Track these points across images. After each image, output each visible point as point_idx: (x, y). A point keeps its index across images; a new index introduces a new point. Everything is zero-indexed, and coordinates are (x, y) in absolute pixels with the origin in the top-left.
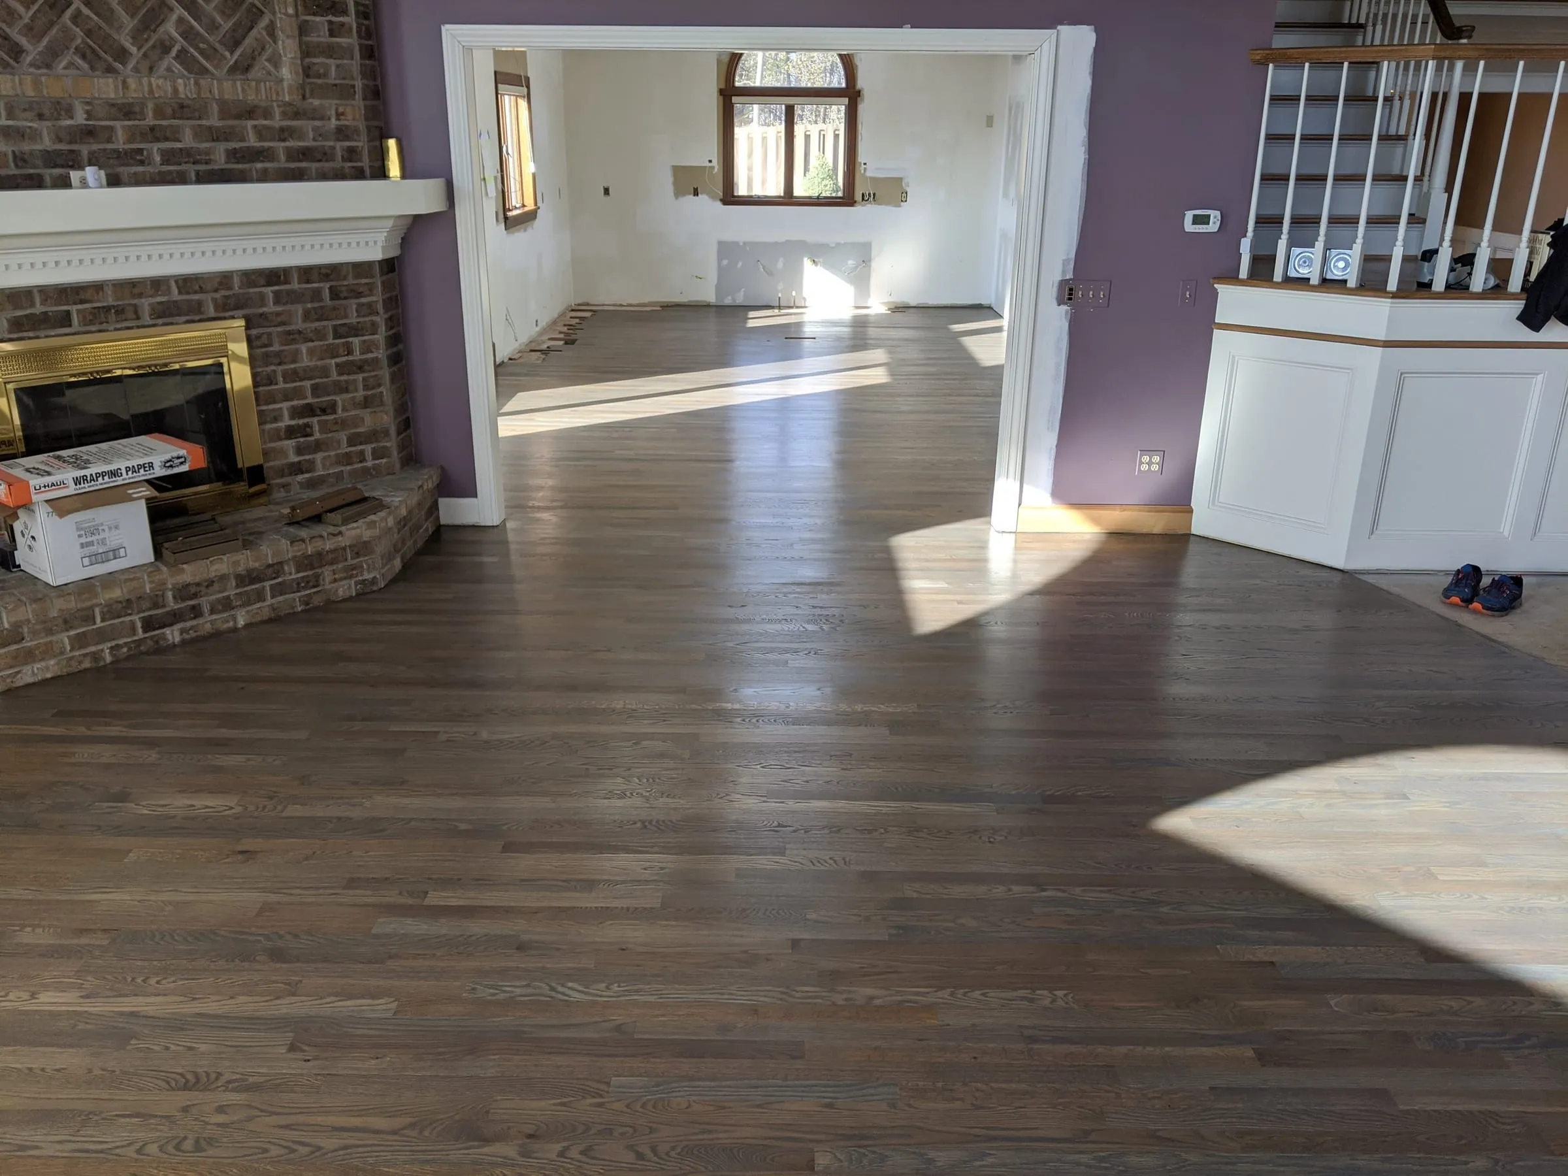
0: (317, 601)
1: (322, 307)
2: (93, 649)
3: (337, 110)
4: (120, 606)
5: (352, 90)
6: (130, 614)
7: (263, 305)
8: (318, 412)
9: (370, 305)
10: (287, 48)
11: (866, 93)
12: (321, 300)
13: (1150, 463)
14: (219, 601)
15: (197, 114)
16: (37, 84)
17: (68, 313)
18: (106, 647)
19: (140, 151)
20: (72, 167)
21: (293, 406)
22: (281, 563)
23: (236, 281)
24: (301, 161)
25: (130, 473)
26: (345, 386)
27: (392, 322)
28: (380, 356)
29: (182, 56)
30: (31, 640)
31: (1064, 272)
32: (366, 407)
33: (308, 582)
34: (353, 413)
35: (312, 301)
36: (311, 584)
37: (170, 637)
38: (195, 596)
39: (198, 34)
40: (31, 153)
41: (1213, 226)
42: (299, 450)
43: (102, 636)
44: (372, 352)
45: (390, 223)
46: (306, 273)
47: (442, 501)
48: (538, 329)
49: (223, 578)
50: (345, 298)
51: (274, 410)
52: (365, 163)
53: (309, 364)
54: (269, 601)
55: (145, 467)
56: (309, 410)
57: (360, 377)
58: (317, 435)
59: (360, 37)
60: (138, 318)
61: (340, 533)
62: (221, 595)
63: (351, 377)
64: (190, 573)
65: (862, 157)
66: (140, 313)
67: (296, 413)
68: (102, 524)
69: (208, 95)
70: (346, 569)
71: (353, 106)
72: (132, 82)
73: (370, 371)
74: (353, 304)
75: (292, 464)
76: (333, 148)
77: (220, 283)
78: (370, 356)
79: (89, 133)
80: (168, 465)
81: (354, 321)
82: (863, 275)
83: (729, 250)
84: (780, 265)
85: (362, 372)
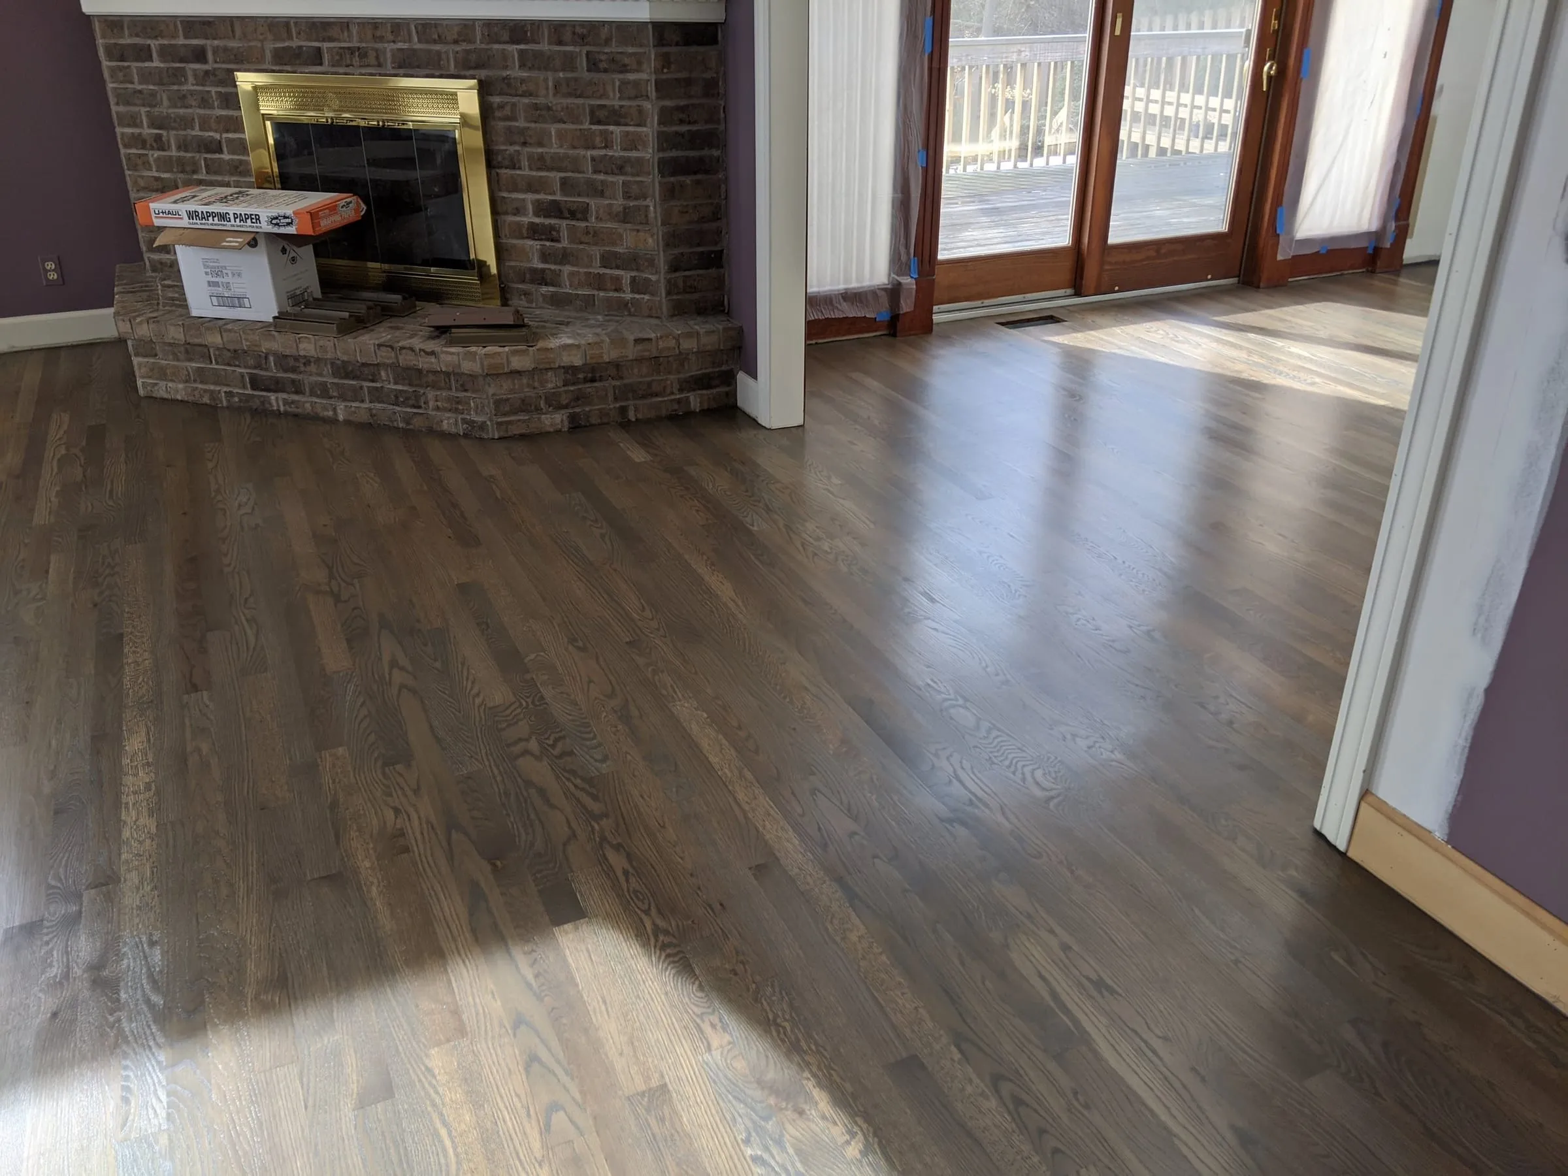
0: (417, 423)
1: (576, 79)
2: (213, 387)
4: (229, 354)
6: (237, 366)
7: (507, 67)
8: (567, 214)
9: (636, 83)
12: (573, 69)
17: (320, 50)
18: (222, 390)
21: (538, 201)
25: (238, 220)
26: (600, 188)
28: (648, 157)
30: (163, 359)
32: (625, 221)
33: (407, 399)
34: (609, 225)
35: (563, 70)
36: (411, 402)
37: (276, 403)
42: (545, 257)
43: (218, 378)
44: (636, 149)
46: (560, 30)
47: (741, 378)
50: (606, 71)
51: (514, 200)
53: (558, 151)
54: (366, 404)
55: (252, 219)
56: (554, 210)
57: (620, 179)
62: (318, 379)
63: (610, 178)
67: (543, 209)
70: (449, 399)
73: (633, 175)
74: (615, 80)
75: (534, 271)
77: (459, 34)
78: (634, 154)
80: (274, 222)
81: (617, 103)
85: (622, 174)
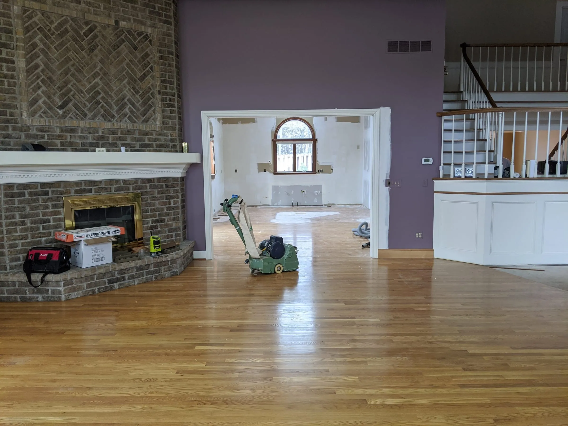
0: (159, 277)
1: (163, 190)
2: (93, 288)
3: (171, 133)
4: (102, 275)
5: (175, 128)
6: (105, 278)
7: (146, 189)
8: (160, 222)
9: (177, 190)
10: (159, 116)
11: (318, 140)
12: (163, 188)
13: (419, 235)
14: (130, 275)
15: (132, 134)
16: (90, 124)
17: (91, 189)
18: (96, 288)
19: (116, 143)
20: (97, 147)
21: (153, 220)
22: (149, 264)
23: (139, 181)
24: (160, 148)
26: (168, 214)
27: (183, 196)
28: (179, 205)
29: (129, 118)
30: (75, 284)
31: (387, 177)
32: (174, 221)
33: (157, 271)
34: (170, 222)
35: (160, 188)
37: (115, 286)
38: (124, 273)
39: (134, 112)
40: (86, 143)
41: (431, 163)
43: (96, 284)
45: (184, 166)
46: (159, 180)
48: (215, 212)
49: (133, 268)
50: (170, 188)
51: (147, 220)
52: (178, 149)
53: (158, 207)
54: (145, 277)
56: (157, 221)
57: (173, 211)
58: (159, 229)
59: (178, 114)
60: (111, 191)
61: (168, 256)
62: (131, 274)
63: (170, 211)
64: (124, 266)
65: (318, 159)
66: (112, 190)
67: (153, 222)
68: (99, 250)
69: (136, 128)
70: (168, 268)
71: (175, 133)
72: (115, 124)
73: (176, 210)
74: (172, 189)
76: (169, 144)
77: (135, 182)
78: (176, 205)
79: (102, 138)
80: (114, 232)
81: (172, 194)
82: (320, 195)
83: (276, 188)
84: (292, 193)
85: (173, 210)
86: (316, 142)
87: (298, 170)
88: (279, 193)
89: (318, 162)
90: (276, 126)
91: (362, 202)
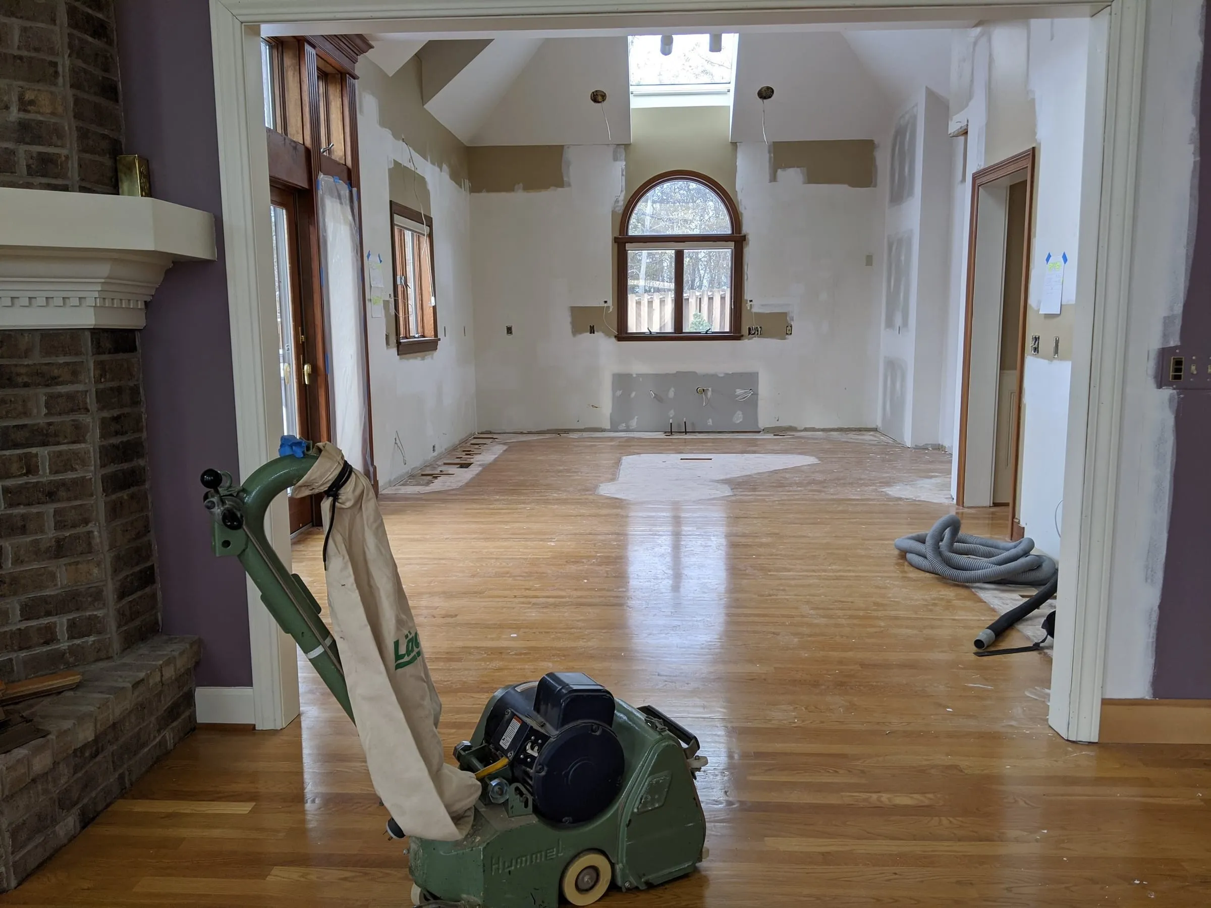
3: (21, 96)
5: (52, 70)
9: (70, 397)
11: (750, 238)
26: (20, 524)
27: (114, 425)
28: (89, 475)
31: (1165, 336)
32: (58, 556)
34: (34, 566)
44: (73, 469)
47: (201, 693)
48: (435, 454)
50: (26, 385)
52: (72, 181)
57: (49, 509)
63: (34, 510)
65: (747, 296)
71: (52, 93)
73: (69, 500)
74: (41, 394)
78: (71, 475)
81: (42, 421)
82: (752, 403)
83: (623, 382)
84: (671, 394)
85: (53, 501)
86: (744, 242)
87: (689, 327)
88: (633, 394)
89: (749, 303)
90: (625, 197)
91: (879, 423)
